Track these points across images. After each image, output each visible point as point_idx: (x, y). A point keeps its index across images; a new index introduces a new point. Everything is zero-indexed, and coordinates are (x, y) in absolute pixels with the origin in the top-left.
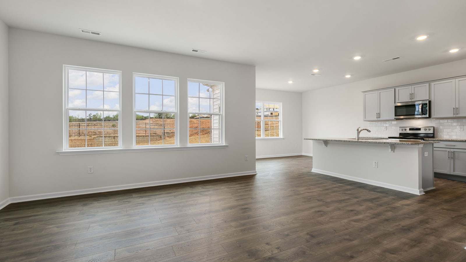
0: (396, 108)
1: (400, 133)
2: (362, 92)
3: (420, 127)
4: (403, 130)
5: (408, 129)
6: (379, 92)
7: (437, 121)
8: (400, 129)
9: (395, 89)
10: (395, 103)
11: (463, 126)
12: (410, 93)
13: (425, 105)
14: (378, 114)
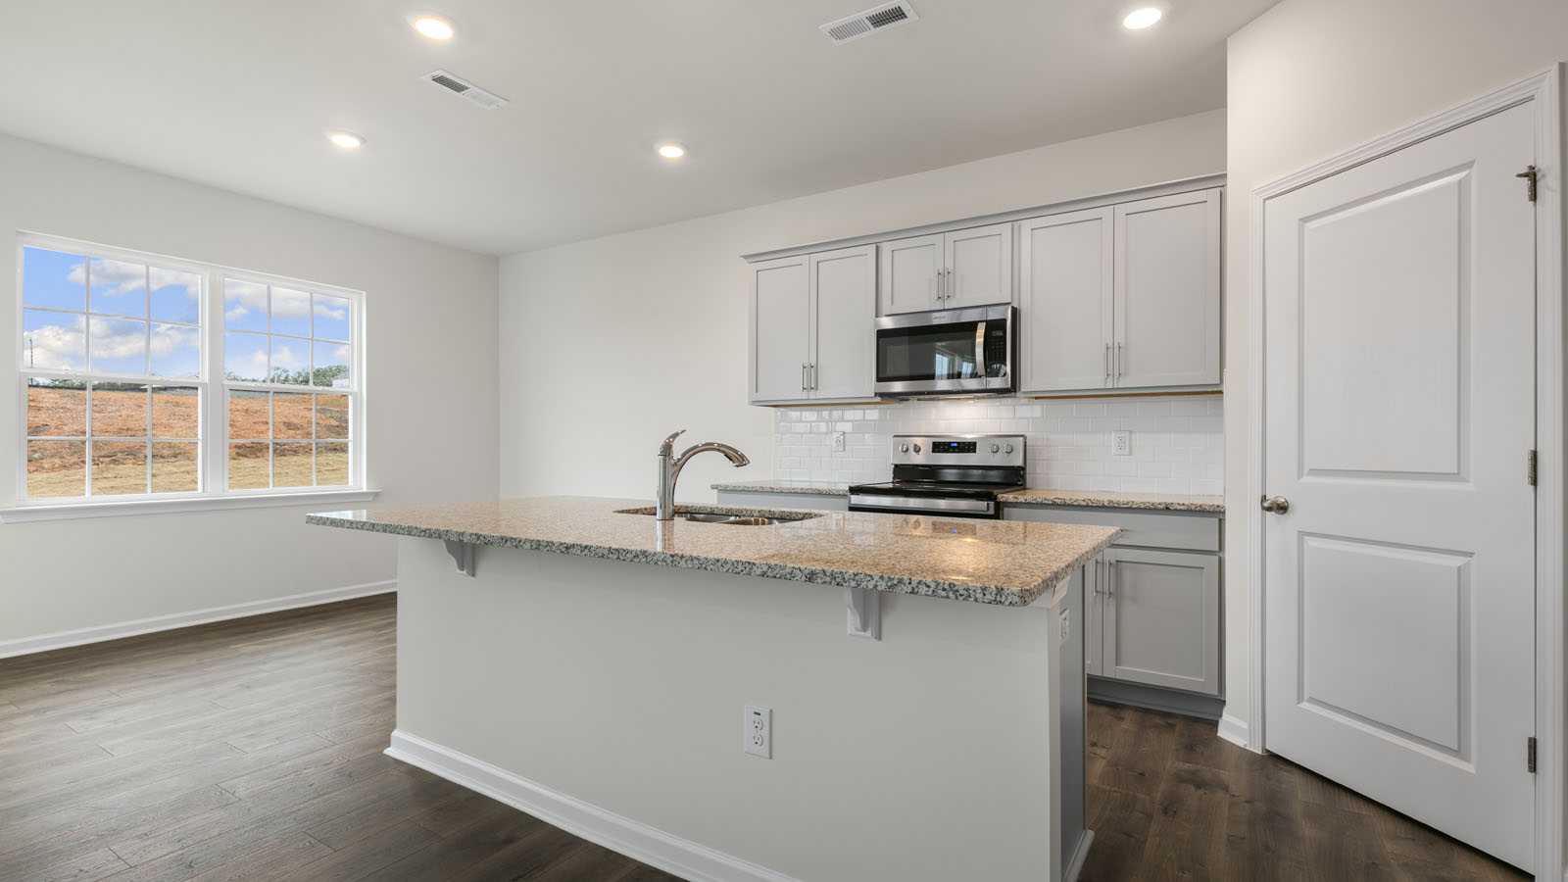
0: (881, 340)
1: (896, 466)
2: (745, 257)
3: (969, 437)
4: (907, 450)
5: (925, 445)
6: (815, 257)
7: (1037, 410)
8: (895, 448)
9: (877, 247)
10: (877, 316)
11: (1131, 432)
12: (938, 268)
13: (998, 326)
14: (810, 373)
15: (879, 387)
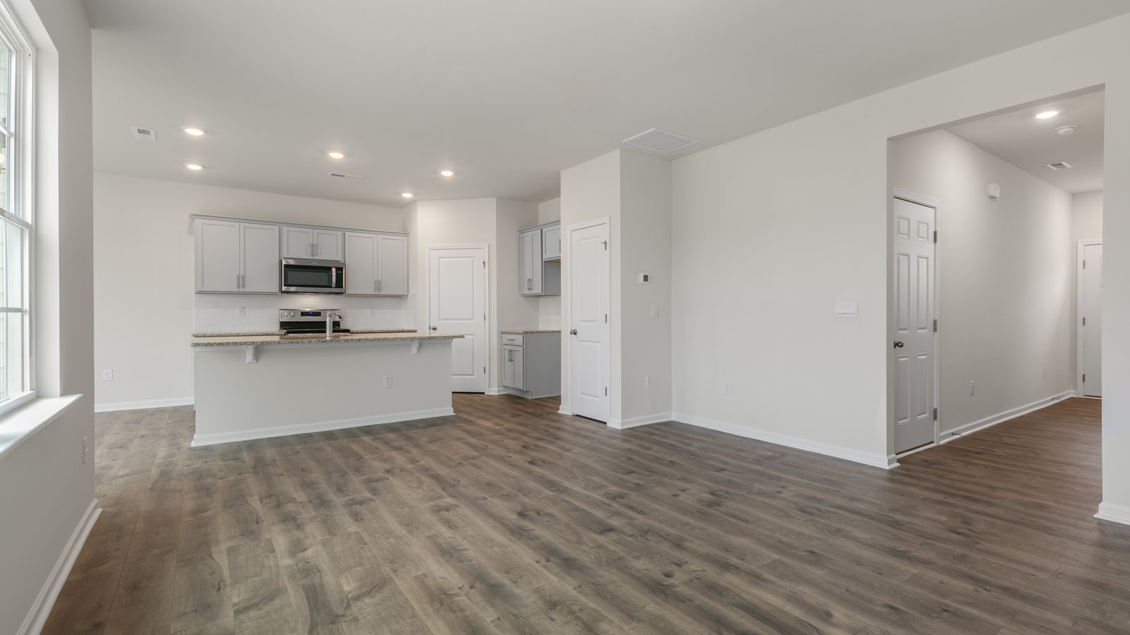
0: (286, 269)
1: (281, 322)
4: (287, 315)
5: (299, 313)
6: (243, 225)
9: (280, 227)
10: (279, 258)
11: (374, 309)
12: (311, 242)
13: (340, 270)
14: (241, 279)
15: (284, 288)
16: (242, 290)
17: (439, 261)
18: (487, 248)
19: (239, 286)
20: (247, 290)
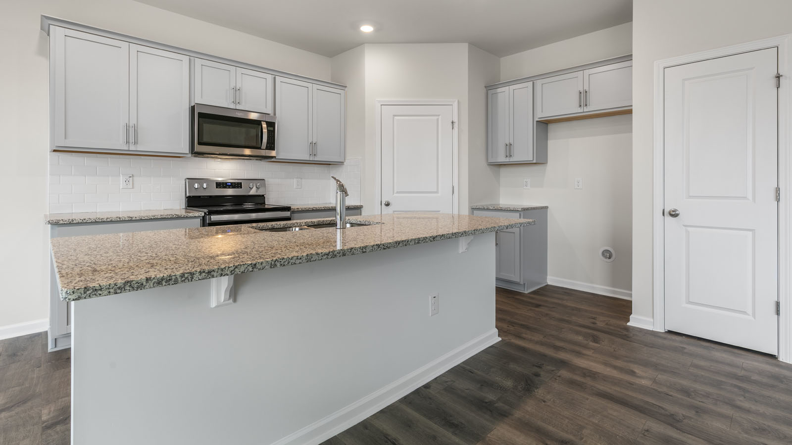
0: (200, 119)
6: (135, 47)
9: (190, 59)
12: (233, 85)
13: (271, 125)
14: (132, 131)
15: (198, 148)
16: (132, 148)
17: (393, 118)
18: (455, 105)
19: (128, 142)
20: (140, 148)
